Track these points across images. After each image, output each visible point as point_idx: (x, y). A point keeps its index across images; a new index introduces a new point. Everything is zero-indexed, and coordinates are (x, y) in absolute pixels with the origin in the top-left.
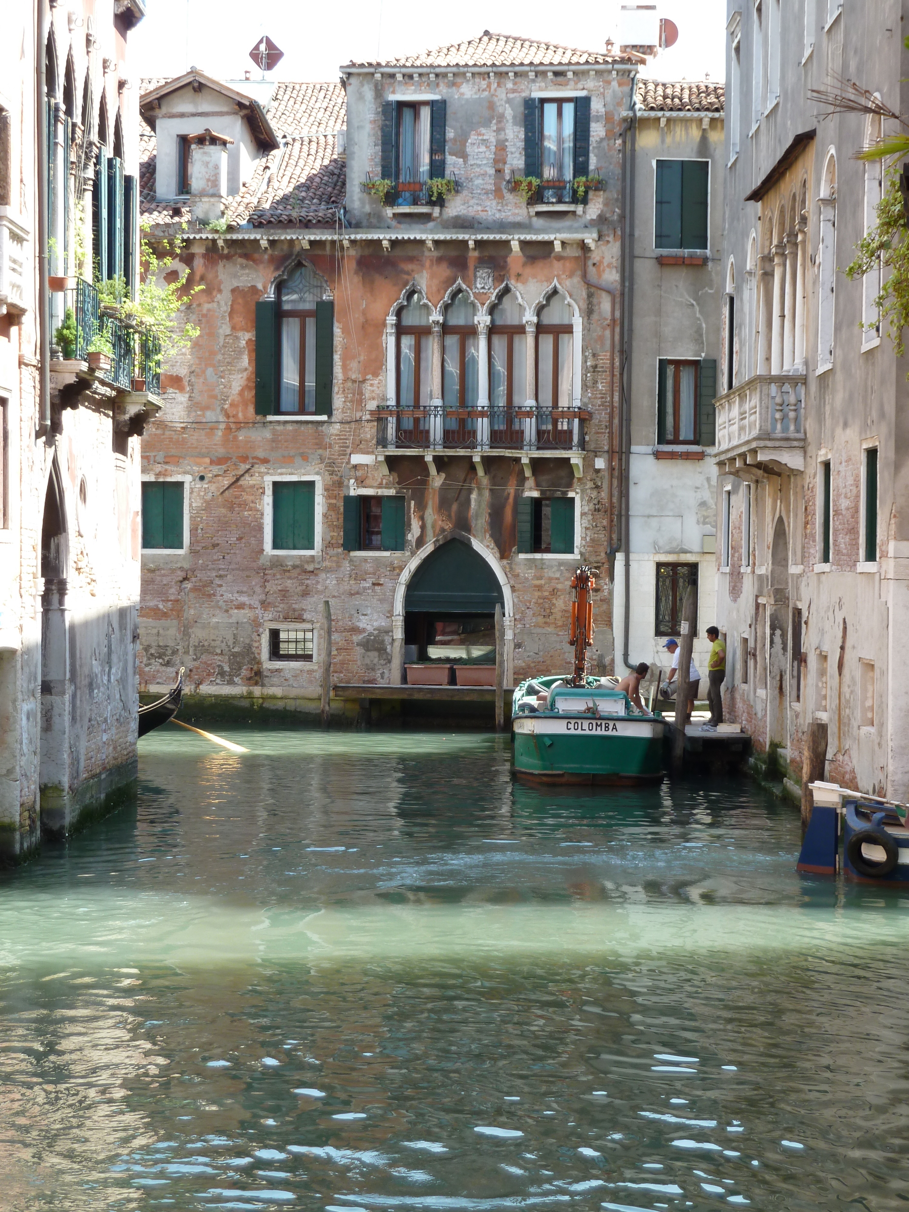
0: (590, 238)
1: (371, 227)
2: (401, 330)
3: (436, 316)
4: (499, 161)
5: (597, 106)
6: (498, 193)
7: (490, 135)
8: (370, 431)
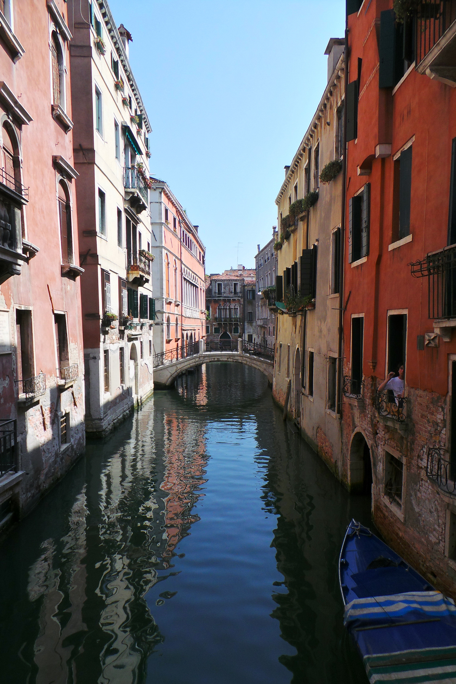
1: (215, 297)
3: (223, 307)
4: (229, 290)
6: (229, 293)
7: (228, 287)
8: (215, 320)
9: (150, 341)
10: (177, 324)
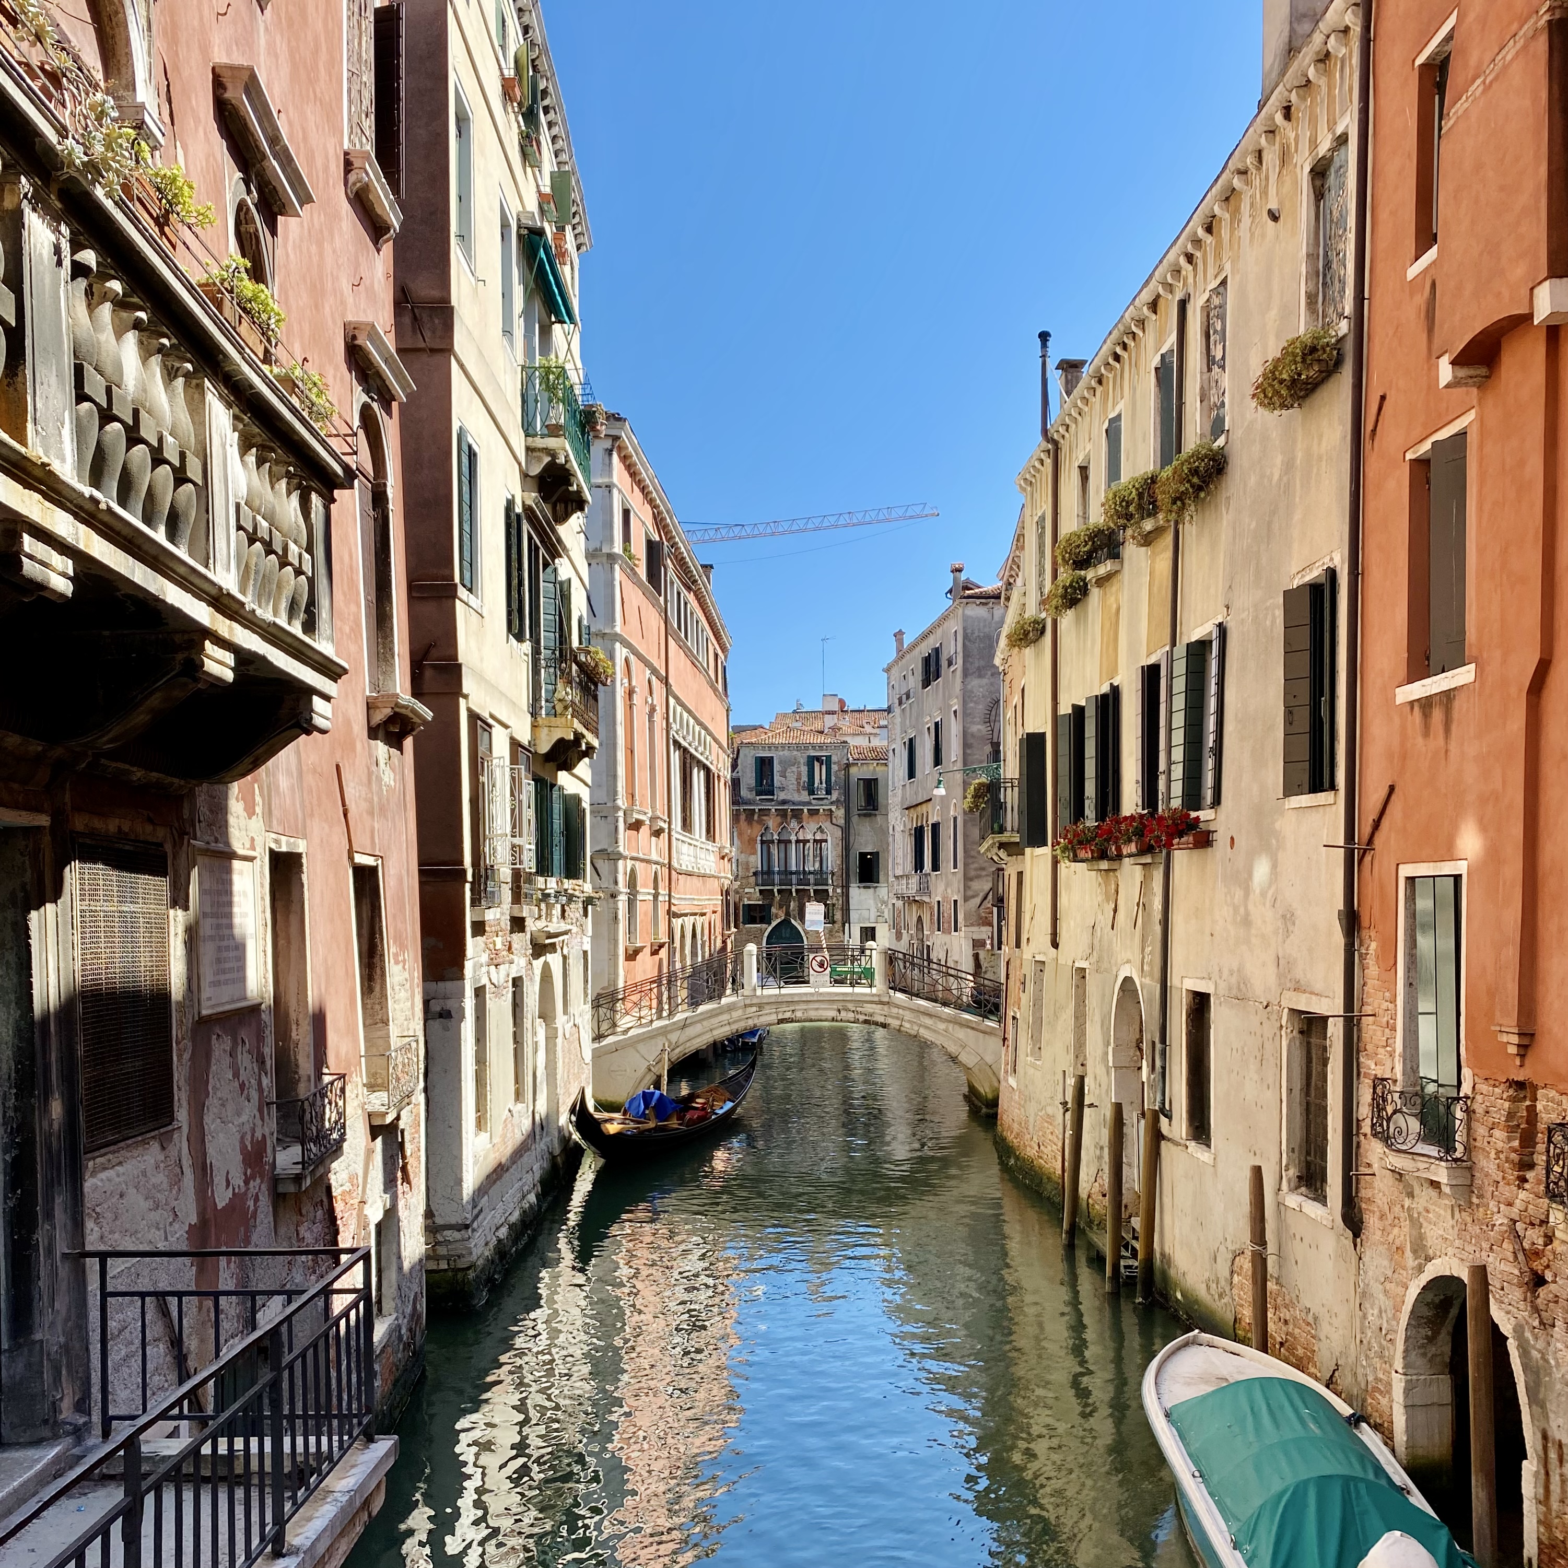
0: (833, 808)
1: (750, 804)
2: (762, 842)
3: (776, 837)
4: (799, 778)
5: (834, 759)
6: (798, 791)
7: (794, 769)
8: (752, 880)
9: (585, 953)
10: (656, 896)
